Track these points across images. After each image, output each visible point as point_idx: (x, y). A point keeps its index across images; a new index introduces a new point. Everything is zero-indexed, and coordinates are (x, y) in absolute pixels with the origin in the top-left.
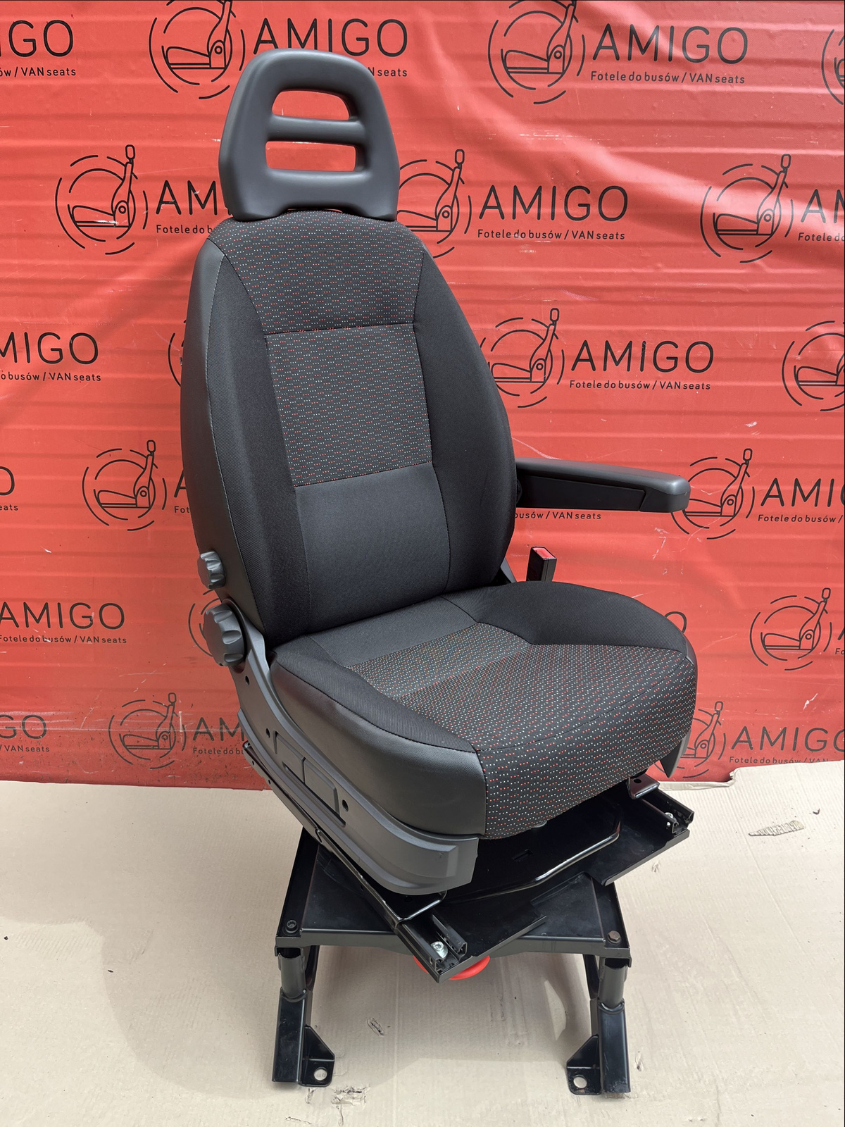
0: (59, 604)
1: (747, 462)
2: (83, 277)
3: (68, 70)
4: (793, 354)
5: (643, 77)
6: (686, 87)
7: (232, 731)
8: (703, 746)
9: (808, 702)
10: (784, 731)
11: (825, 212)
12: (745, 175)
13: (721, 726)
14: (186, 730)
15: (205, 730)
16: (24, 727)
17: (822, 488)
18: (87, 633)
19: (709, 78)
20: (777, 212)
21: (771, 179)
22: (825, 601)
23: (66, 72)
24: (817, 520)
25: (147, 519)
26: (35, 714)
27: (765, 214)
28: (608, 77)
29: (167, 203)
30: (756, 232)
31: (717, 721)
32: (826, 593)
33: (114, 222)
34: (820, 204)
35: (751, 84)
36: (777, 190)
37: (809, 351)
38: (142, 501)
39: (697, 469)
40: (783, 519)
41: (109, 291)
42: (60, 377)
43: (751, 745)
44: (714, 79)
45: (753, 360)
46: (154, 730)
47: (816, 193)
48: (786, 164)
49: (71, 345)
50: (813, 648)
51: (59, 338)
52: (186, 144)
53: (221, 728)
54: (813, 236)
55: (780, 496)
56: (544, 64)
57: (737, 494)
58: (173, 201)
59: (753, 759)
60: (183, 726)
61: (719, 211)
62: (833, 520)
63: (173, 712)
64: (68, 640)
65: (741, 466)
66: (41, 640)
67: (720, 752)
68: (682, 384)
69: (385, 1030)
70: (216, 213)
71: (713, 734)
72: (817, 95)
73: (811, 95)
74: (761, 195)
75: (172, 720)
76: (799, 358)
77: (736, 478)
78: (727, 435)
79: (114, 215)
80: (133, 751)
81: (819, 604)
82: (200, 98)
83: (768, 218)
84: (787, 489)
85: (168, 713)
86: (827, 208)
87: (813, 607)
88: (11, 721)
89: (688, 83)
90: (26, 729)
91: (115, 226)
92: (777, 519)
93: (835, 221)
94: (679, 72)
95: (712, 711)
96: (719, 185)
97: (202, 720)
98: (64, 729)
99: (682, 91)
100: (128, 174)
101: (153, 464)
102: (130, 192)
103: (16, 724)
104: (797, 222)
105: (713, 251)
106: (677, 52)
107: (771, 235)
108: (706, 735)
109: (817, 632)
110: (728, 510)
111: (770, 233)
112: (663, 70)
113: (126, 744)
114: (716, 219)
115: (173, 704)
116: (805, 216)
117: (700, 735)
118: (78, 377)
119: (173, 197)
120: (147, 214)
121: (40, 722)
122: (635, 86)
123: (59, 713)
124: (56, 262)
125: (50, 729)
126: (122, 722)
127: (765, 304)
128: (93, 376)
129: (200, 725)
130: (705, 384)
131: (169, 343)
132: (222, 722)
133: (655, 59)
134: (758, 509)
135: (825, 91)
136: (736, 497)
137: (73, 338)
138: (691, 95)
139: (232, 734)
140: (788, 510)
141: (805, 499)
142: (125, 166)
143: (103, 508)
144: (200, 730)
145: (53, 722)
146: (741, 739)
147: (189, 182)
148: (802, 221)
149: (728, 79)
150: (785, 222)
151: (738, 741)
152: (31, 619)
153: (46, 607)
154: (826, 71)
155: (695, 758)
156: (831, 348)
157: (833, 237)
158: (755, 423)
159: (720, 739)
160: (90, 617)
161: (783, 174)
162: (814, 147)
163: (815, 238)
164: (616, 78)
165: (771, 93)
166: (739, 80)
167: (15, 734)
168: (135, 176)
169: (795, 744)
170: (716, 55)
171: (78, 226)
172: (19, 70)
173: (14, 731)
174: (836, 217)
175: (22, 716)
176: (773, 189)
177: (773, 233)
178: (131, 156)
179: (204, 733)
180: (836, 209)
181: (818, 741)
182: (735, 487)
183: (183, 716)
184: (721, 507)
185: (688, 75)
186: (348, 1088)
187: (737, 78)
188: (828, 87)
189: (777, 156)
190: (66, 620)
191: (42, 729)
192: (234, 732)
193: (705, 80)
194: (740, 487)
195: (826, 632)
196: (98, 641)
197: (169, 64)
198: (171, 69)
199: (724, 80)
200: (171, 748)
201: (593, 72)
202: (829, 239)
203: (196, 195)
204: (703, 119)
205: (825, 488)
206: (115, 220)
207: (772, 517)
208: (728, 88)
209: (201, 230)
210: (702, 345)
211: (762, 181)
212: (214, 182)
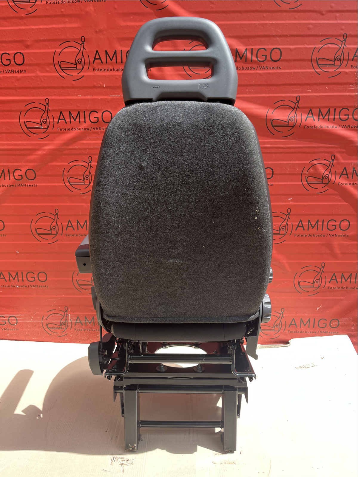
0: (22, 272)
1: (289, 213)
2: (30, 147)
3: (23, 70)
4: (305, 172)
5: (241, 68)
6: (258, 71)
7: (90, 321)
8: (277, 326)
9: (318, 308)
10: (309, 320)
11: (314, 117)
12: (282, 104)
13: (284, 318)
14: (72, 321)
15: (79, 321)
16: (9, 321)
17: (319, 223)
18: (33, 283)
19: (267, 68)
20: (295, 118)
21: (293, 105)
22: (323, 267)
23: (22, 71)
24: (318, 236)
25: (55, 239)
26: (13, 315)
27: (291, 118)
29: (61, 119)
30: (288, 126)
31: (282, 316)
32: (323, 265)
33: (41, 127)
34: (312, 114)
35: (283, 69)
36: (295, 110)
37: (311, 170)
38: (54, 232)
40: (304, 236)
41: (40, 152)
42: (21, 185)
43: (296, 326)
44: (269, 68)
45: (289, 174)
46: (60, 321)
47: (311, 110)
48: (298, 99)
49: (26, 173)
50: (319, 287)
51: (21, 171)
52: (68, 97)
53: (86, 321)
54: (310, 126)
55: (303, 227)
57: (286, 226)
58: (64, 119)
59: (297, 331)
60: (71, 320)
61: (273, 118)
62: (324, 236)
63: (67, 314)
64: (26, 286)
65: (286, 215)
66: (15, 286)
67: (284, 329)
69: (143, 439)
70: (80, 123)
71: (281, 321)
72: (310, 72)
73: (307, 72)
74: (289, 111)
75: (66, 317)
76: (307, 173)
77: (285, 220)
78: (281, 203)
79: (41, 124)
80: (51, 330)
81: (321, 269)
82: (73, 80)
83: (292, 120)
84: (305, 223)
85: (65, 314)
86: (316, 115)
87: (318, 270)
88: (4, 318)
89: (259, 70)
90: (10, 321)
91: (42, 128)
92: (302, 236)
93: (319, 121)
94: (255, 66)
95: (280, 312)
96: (272, 108)
97: (78, 317)
98: (24, 321)
99: (257, 73)
100: (47, 109)
101: (57, 218)
102: (47, 116)
103: (6, 320)
104: (303, 121)
105: (271, 133)
106: (254, 58)
108: (278, 322)
109: (320, 280)
110: (282, 232)
111: (293, 126)
112: (249, 66)
113: (49, 327)
114: (272, 121)
115: (67, 311)
116: (306, 119)
117: (276, 322)
118: (29, 185)
119: (64, 118)
120: (54, 124)
121: (15, 319)
123: (23, 315)
124: (20, 142)
125: (19, 321)
126: (47, 318)
127: (293, 153)
128: (34, 185)
129: (77, 320)
130: (271, 183)
131: (63, 172)
132: (86, 318)
133: (246, 61)
134: (294, 232)
135: (313, 70)
136: (285, 227)
137: (26, 171)
138: (260, 74)
140: (306, 232)
141: (313, 228)
142: (45, 106)
143: (38, 235)
144: (77, 321)
145: (20, 318)
146: (292, 323)
147: (70, 111)
148: (306, 121)
149: (274, 68)
150: (299, 122)
151: (291, 324)
152: (11, 279)
153: (17, 273)
154: (313, 63)
155: (274, 331)
156: (319, 169)
157: (318, 127)
158: (291, 199)
159: (283, 323)
160: (34, 277)
161: (297, 103)
162: (309, 92)
163: (311, 127)
165: (291, 72)
166: (279, 68)
167: (5, 324)
168: (49, 110)
169: (314, 325)
170: (270, 59)
171: (28, 129)
172: (5, 71)
173: (5, 322)
174: (319, 119)
175: (8, 317)
176: (294, 109)
177: (294, 126)
178: (48, 102)
179: (79, 322)
180: (319, 116)
181: (323, 324)
182: (285, 223)
183: (70, 316)
184: (280, 231)
185: (259, 66)
186: (127, 459)
187: (278, 67)
188: (314, 69)
189: (295, 96)
190: (25, 279)
191: (16, 321)
193: (265, 68)
194: (287, 223)
195: (324, 280)
196: (37, 287)
197: (61, 68)
198: (62, 70)
199: (273, 68)
200: (66, 329)
202: (316, 127)
203: (72, 116)
204: (265, 83)
205: (320, 223)
206: (42, 126)
207: (300, 235)
208: (274, 71)
209: (75, 129)
210: (269, 169)
211: (289, 106)
212: (79, 111)
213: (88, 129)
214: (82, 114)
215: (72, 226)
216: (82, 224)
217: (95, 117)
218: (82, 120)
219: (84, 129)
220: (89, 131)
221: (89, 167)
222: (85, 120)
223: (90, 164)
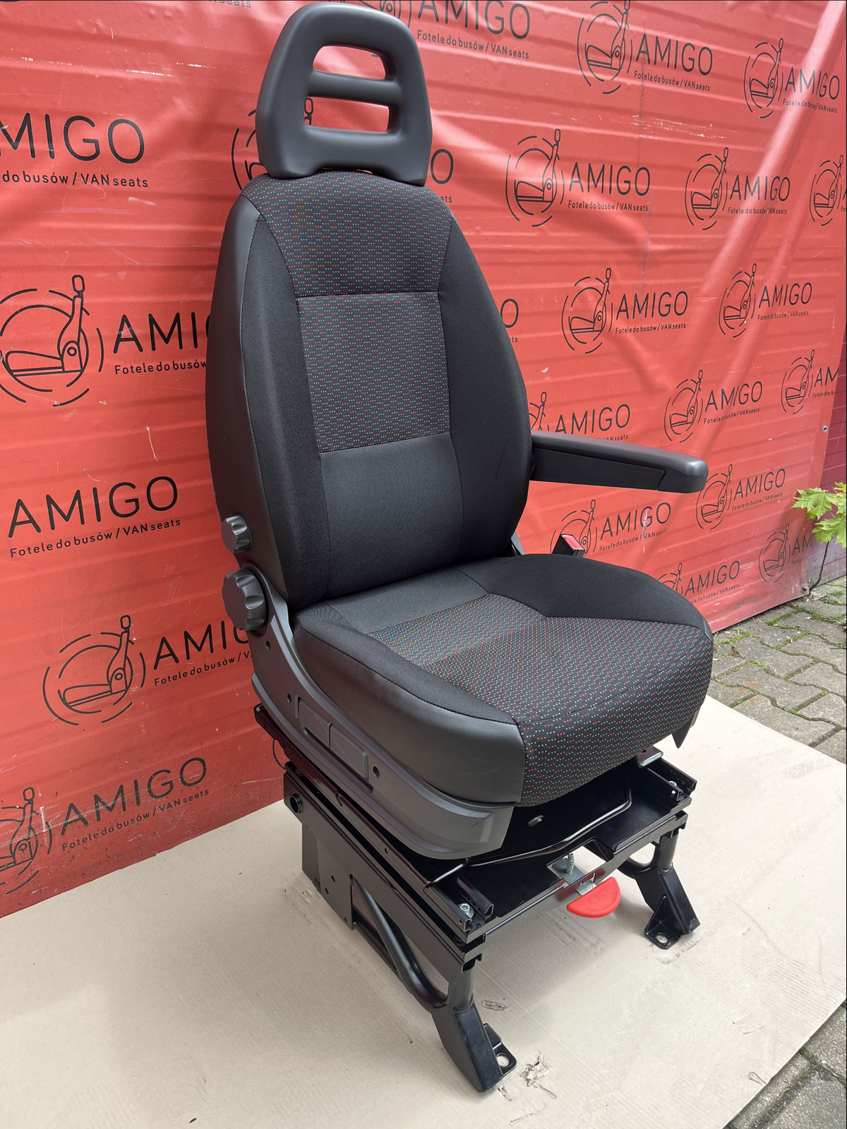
1: (543, 404)
4: (568, 307)
5: (457, 42)
6: (490, 57)
7: (110, 805)
12: (532, 147)
14: (51, 827)
15: (76, 817)
19: (505, 51)
20: (554, 182)
21: (548, 150)
22: (593, 511)
27: (548, 182)
30: (542, 200)
32: (593, 504)
35: (532, 60)
36: (552, 161)
37: (577, 304)
44: (508, 52)
45: (544, 313)
46: (8, 843)
48: (558, 138)
53: (97, 807)
60: (47, 823)
61: (519, 179)
63: (32, 811)
65: (539, 408)
70: (33, 156)
72: (575, 76)
73: (572, 75)
74: (543, 165)
75: (30, 822)
76: (571, 309)
77: (537, 419)
78: (530, 382)
81: (589, 514)
83: (549, 186)
85: (24, 814)
89: (491, 54)
94: (482, 41)
96: (515, 154)
97: (72, 806)
99: (488, 62)
105: (514, 215)
106: (482, 22)
107: (552, 202)
109: (589, 536)
112: (473, 38)
114: (517, 184)
115: (31, 802)
122: (451, 50)
127: (549, 263)
130: (514, 338)
132: (97, 799)
133: (466, 26)
135: (579, 73)
138: (493, 65)
139: (110, 809)
149: (517, 53)
150: (560, 190)
154: (580, 55)
156: (589, 300)
158: (547, 369)
161: (555, 147)
162: (574, 124)
164: (437, 40)
165: (546, 72)
166: (525, 55)
170: (511, 30)
176: (550, 160)
177: (553, 200)
179: (75, 821)
182: (536, 427)
183: (45, 812)
185: (490, 44)
187: (524, 52)
188: (581, 69)
189: (553, 130)
192: (113, 806)
193: (501, 52)
194: (540, 427)
195: (593, 536)
199: (515, 54)
200: (32, 858)
201: (419, 31)
204: (503, 89)
208: (518, 62)
209: (15, 178)
210: (511, 302)
211: (543, 152)
212: (28, 115)
213: (64, 180)
214: (38, 125)
215: (31, 520)
216: (65, 507)
217: (85, 140)
218: (41, 146)
219: (49, 178)
220: (69, 185)
221: (77, 311)
222: (51, 147)
223: (78, 301)
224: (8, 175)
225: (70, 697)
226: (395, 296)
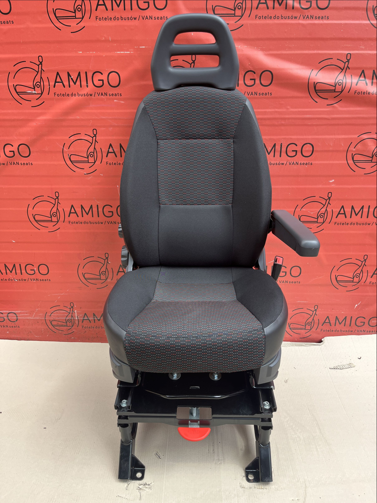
0: (20, 265)
1: (329, 198)
2: (22, 118)
3: (10, 21)
4: (352, 148)
5: (280, 17)
6: (301, 22)
7: (99, 318)
8: (309, 324)
9: (356, 305)
10: (346, 318)
11: (367, 81)
12: (329, 64)
13: (317, 316)
14: (79, 318)
15: (87, 318)
16: (8, 317)
17: (364, 210)
18: (33, 277)
19: (312, 17)
20: (344, 81)
21: (342, 65)
22: (365, 260)
23: (9, 22)
24: (362, 224)
25: (57, 227)
26: (13, 312)
27: (339, 82)
28: (264, 18)
29: (58, 82)
30: (334, 91)
31: (315, 314)
32: (366, 257)
33: (35, 92)
34: (365, 77)
35: (332, 19)
36: (344, 70)
37: (359, 146)
38: (54, 219)
39: (306, 201)
40: (346, 224)
41: (34, 124)
42: (14, 163)
43: (330, 324)
44: (314, 18)
45: (332, 151)
46: (65, 318)
47: (363, 71)
48: (348, 58)
49: (18, 149)
50: (359, 282)
51: (13, 146)
52: (66, 55)
53: (94, 318)
54: (362, 92)
55: (345, 214)
56: (233, 12)
57: (325, 213)
58: (61, 81)
59: (331, 330)
60: (77, 316)
61: (317, 81)
62: (369, 224)
63: (73, 311)
64: (25, 280)
65: (326, 200)
66: (13, 280)
67: (316, 327)
68: (299, 163)
69: (162, 457)
70: (81, 87)
71: (313, 319)
72: (364, 24)
73: (361, 24)
74: (337, 73)
75: (72, 314)
76: (354, 150)
77: (324, 205)
78: (320, 186)
79: (34, 88)
80: (56, 327)
81: (362, 262)
82: (71, 33)
83: (340, 84)
84: (348, 210)
85: (70, 311)
86: (369, 78)
87: (360, 263)
88: (2, 315)
89: (302, 20)
90: (9, 318)
91: (35, 94)
92: (343, 224)
93: (372, 85)
94: (297, 14)
95: (313, 309)
96: (316, 68)
97: (85, 314)
98: (25, 318)
99: (299, 24)
100: (40, 70)
101: (58, 202)
102: (41, 77)
103: (5, 316)
104: (354, 85)
105: (314, 100)
106: (297, 5)
107: (341, 92)
108: (310, 320)
109: (361, 274)
110: (320, 220)
112: (289, 13)
113: (53, 324)
114: (315, 85)
115: (72, 307)
116: (357, 83)
117: (308, 320)
118: (22, 164)
119: (61, 80)
120: (49, 88)
121: (15, 315)
122: (276, 21)
123: (22, 312)
124: (10, 111)
125: (20, 318)
126: (51, 315)
127: (338, 125)
128: (29, 163)
129: (84, 316)
130: (310, 163)
131: (63, 148)
132: (94, 315)
133: (286, 9)
134: (334, 219)
135: (368, 22)
136: (324, 214)
137: (19, 146)
138: (303, 25)
139: (99, 320)
140: (348, 220)
141: (356, 215)
142: (38, 66)
143: (37, 222)
144: (84, 319)
145: (20, 315)
147: (68, 72)
148: (356, 85)
149: (321, 17)
150: (348, 86)
151: (325, 322)
152: (8, 271)
153: (14, 266)
154: (368, 13)
155: (305, 329)
156: (369, 145)
157: (371, 92)
158: (333, 180)
159: (316, 321)
160: (34, 270)
161: (347, 63)
162: (362, 49)
163: (362, 93)
164: (267, 18)
165: (341, 24)
166: (326, 18)
167: (4, 320)
168: (43, 70)
169: (350, 323)
170: (315, 6)
171: (18, 94)
173: (4, 319)
174: (372, 83)
175: (7, 313)
176: (342, 70)
177: (342, 91)
178: (41, 61)
179: (87, 319)
180: (373, 79)
181: (361, 322)
182: (324, 210)
183: (77, 313)
184: (317, 219)
185: (302, 16)
186: (144, 483)
187: (325, 17)
188: (369, 20)
189: (345, 54)
190: (24, 271)
191: (16, 318)
192: (100, 319)
193: (310, 18)
194: (326, 210)
195: (365, 275)
196: (38, 280)
197: (56, 17)
198: (58, 19)
199: (319, 18)
200: (72, 326)
201: (256, 15)
202: (369, 93)
203: (72, 78)
204: (309, 36)
205: (365, 210)
206: (35, 91)
207: (341, 223)
208: (321, 22)
209: (75, 95)
210: (308, 145)
212: (80, 72)
213: (91, 95)
214: (83, 76)
215: (76, 213)
216: (87, 210)
217: (99, 80)
218: (84, 83)
219: (86, 95)
220: (93, 97)
221: (94, 142)
222: (87, 83)
223: (94, 138)
224: (72, 94)
225: (86, 276)
226: (210, 141)
